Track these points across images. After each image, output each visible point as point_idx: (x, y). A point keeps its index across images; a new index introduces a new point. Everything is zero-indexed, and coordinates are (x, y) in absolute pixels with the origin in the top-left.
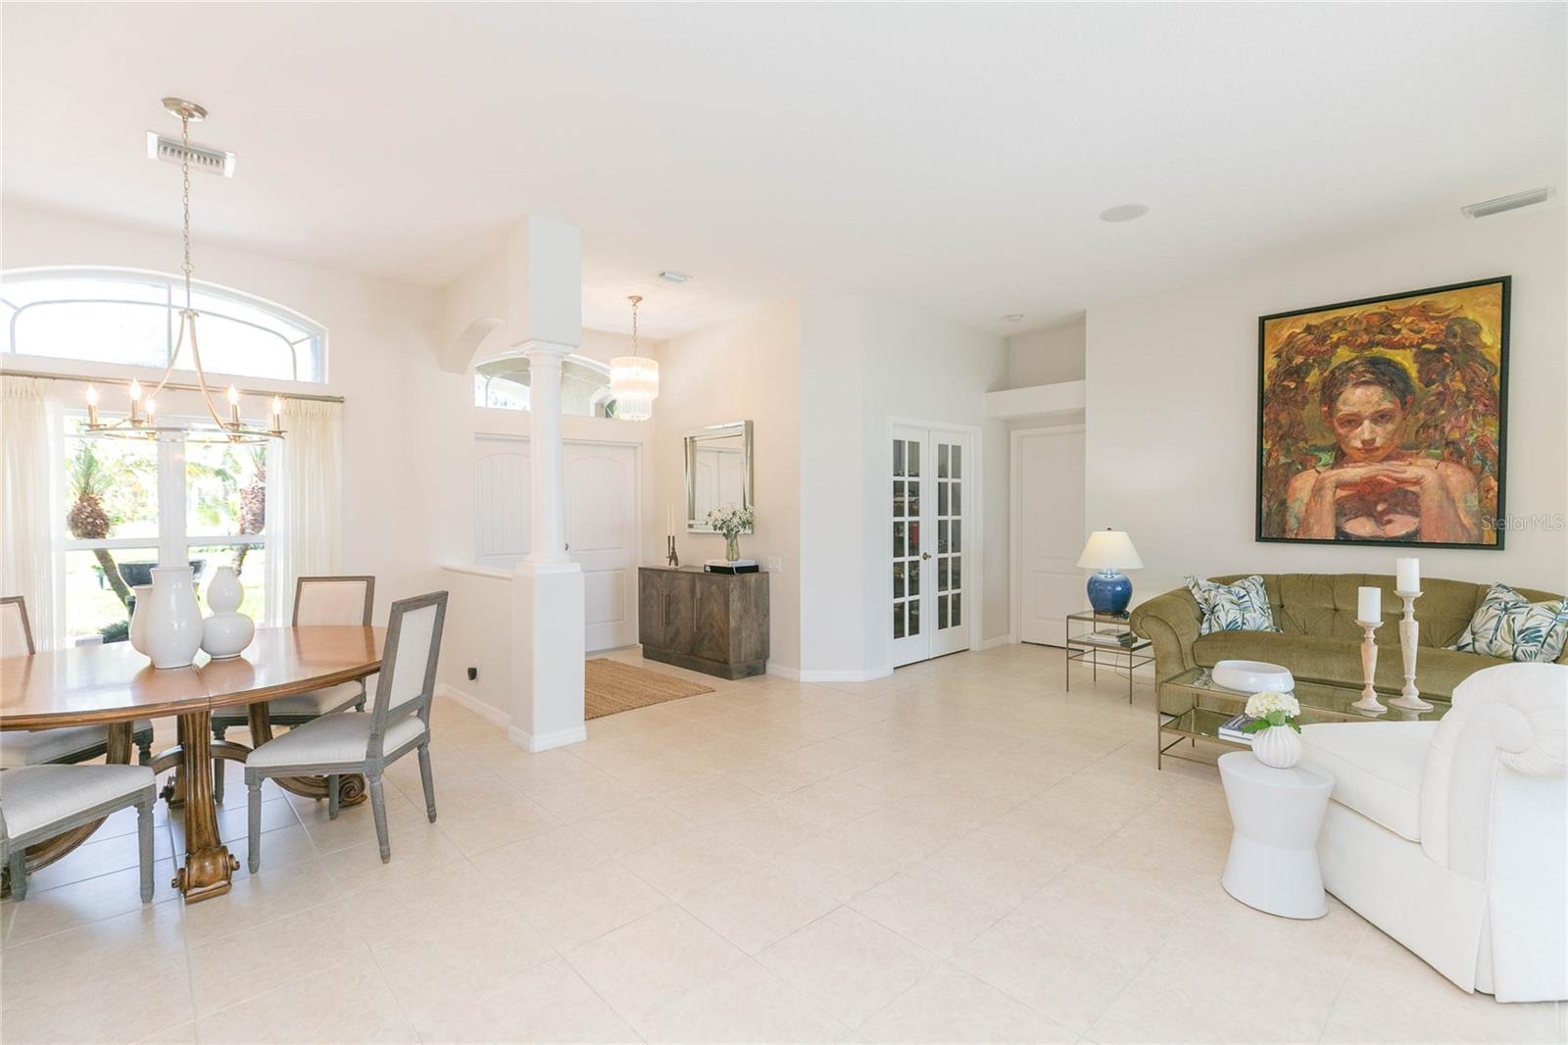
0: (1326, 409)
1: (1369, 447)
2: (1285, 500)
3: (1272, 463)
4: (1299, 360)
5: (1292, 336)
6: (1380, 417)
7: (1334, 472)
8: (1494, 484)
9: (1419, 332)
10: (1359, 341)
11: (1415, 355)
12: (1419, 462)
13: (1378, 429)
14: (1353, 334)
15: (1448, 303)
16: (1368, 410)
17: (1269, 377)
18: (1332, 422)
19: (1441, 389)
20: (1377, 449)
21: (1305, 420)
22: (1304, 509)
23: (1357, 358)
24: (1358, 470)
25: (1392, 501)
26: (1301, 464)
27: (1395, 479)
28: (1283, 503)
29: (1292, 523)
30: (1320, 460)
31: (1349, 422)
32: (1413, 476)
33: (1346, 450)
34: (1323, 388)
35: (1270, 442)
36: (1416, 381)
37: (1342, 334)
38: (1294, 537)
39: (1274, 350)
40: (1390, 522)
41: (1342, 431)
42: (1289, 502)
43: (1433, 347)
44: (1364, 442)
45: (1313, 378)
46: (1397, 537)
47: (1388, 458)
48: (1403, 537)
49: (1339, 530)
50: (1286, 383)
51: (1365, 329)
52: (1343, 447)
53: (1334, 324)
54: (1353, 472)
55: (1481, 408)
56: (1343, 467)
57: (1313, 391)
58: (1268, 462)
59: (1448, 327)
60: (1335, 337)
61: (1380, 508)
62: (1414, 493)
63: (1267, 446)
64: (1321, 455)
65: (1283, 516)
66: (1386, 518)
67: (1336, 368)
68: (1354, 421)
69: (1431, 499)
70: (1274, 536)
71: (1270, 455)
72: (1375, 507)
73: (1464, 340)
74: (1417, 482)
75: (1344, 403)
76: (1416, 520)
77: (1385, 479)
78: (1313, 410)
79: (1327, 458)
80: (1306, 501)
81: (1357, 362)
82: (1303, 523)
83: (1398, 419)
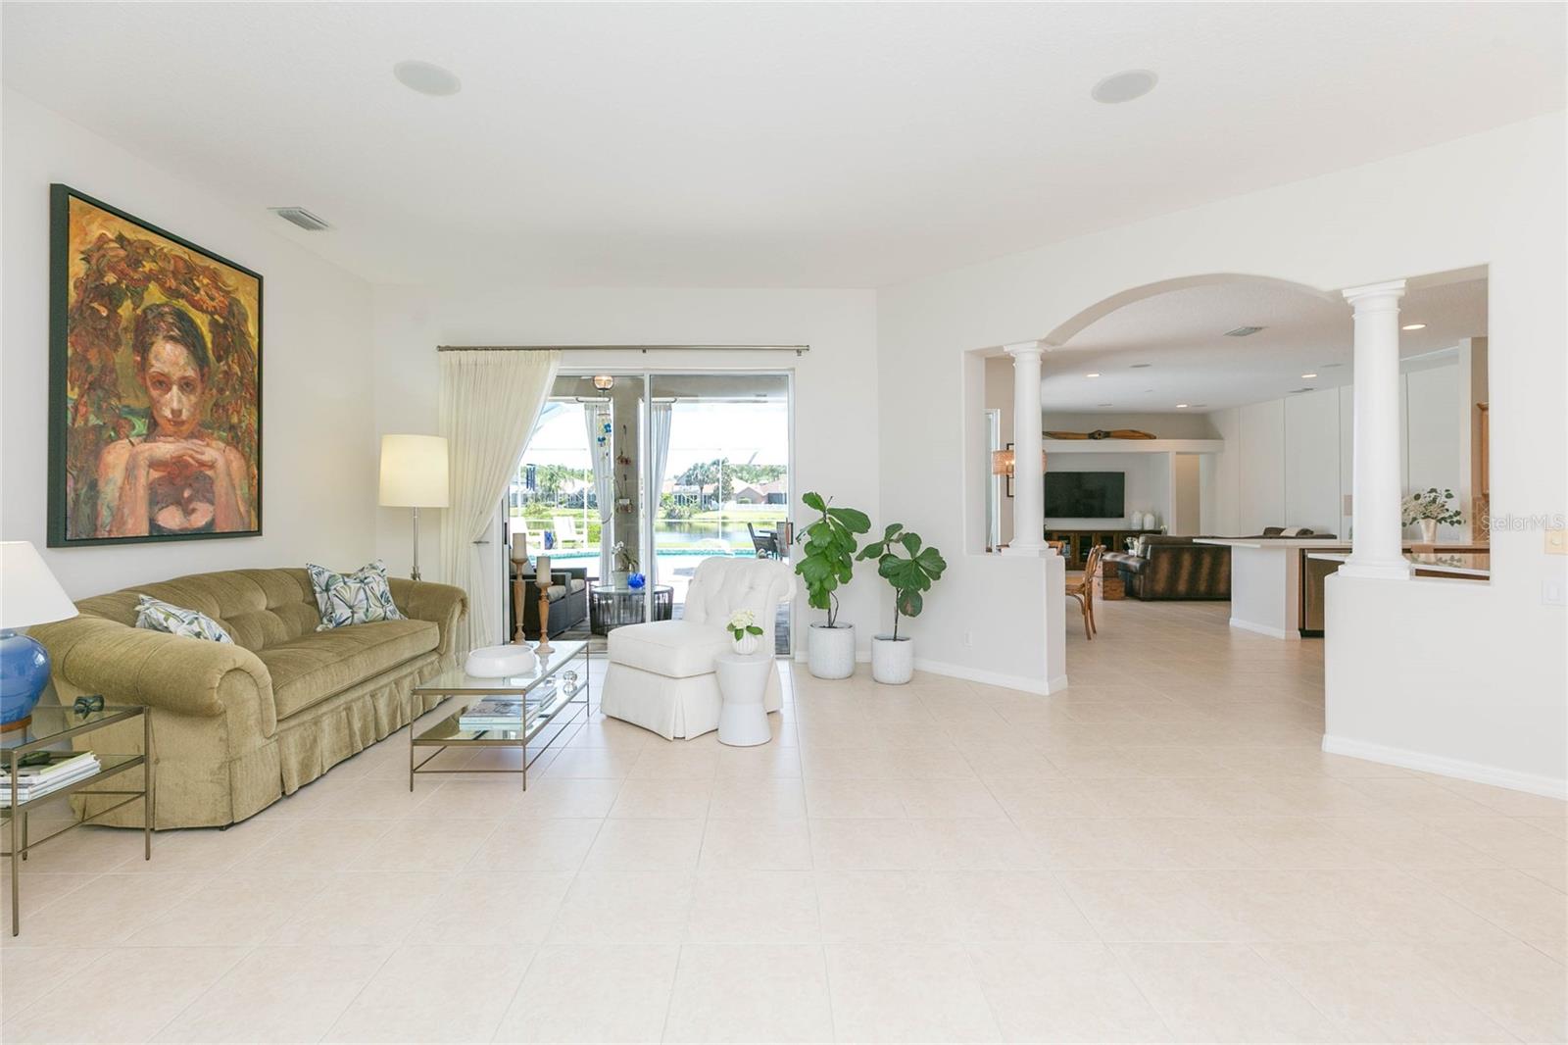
0: (139, 359)
1: (177, 420)
2: (96, 480)
3: (80, 423)
4: (111, 278)
5: (102, 238)
6: (186, 385)
7: (147, 446)
8: (256, 472)
9: (212, 299)
10: (168, 285)
11: (210, 324)
12: (214, 443)
13: (184, 399)
14: (162, 271)
15: (231, 278)
16: (176, 374)
17: (75, 287)
18: (145, 379)
19: (226, 368)
20: (183, 423)
21: (117, 367)
22: (118, 494)
23: (166, 304)
24: (168, 446)
25: (196, 485)
26: (114, 429)
27: (197, 461)
28: (93, 486)
29: (105, 515)
30: (134, 428)
31: (161, 383)
32: (210, 459)
33: (159, 420)
34: (137, 328)
35: (76, 390)
36: (210, 352)
37: (153, 266)
38: (106, 536)
39: (83, 249)
40: (194, 510)
41: (155, 393)
42: (101, 484)
43: (221, 321)
44: (173, 411)
45: (126, 310)
46: (198, 529)
47: (192, 436)
48: (203, 528)
49: (152, 523)
50: (95, 305)
51: (173, 272)
52: (155, 413)
53: (147, 247)
54: (165, 448)
55: (248, 396)
56: (155, 441)
57: (126, 329)
58: (74, 420)
59: (230, 304)
60: (148, 266)
61: (187, 494)
62: (210, 478)
63: (73, 394)
64: (135, 420)
65: (94, 506)
66: (191, 507)
67: (147, 308)
68: (163, 383)
69: (221, 486)
70: (84, 537)
71: (76, 409)
72: (183, 493)
73: (238, 325)
74: (212, 466)
75: (156, 358)
76: (211, 508)
77: (191, 460)
78: (124, 357)
79: (141, 426)
80: (119, 482)
81: (167, 309)
82: (118, 516)
83: (199, 390)
